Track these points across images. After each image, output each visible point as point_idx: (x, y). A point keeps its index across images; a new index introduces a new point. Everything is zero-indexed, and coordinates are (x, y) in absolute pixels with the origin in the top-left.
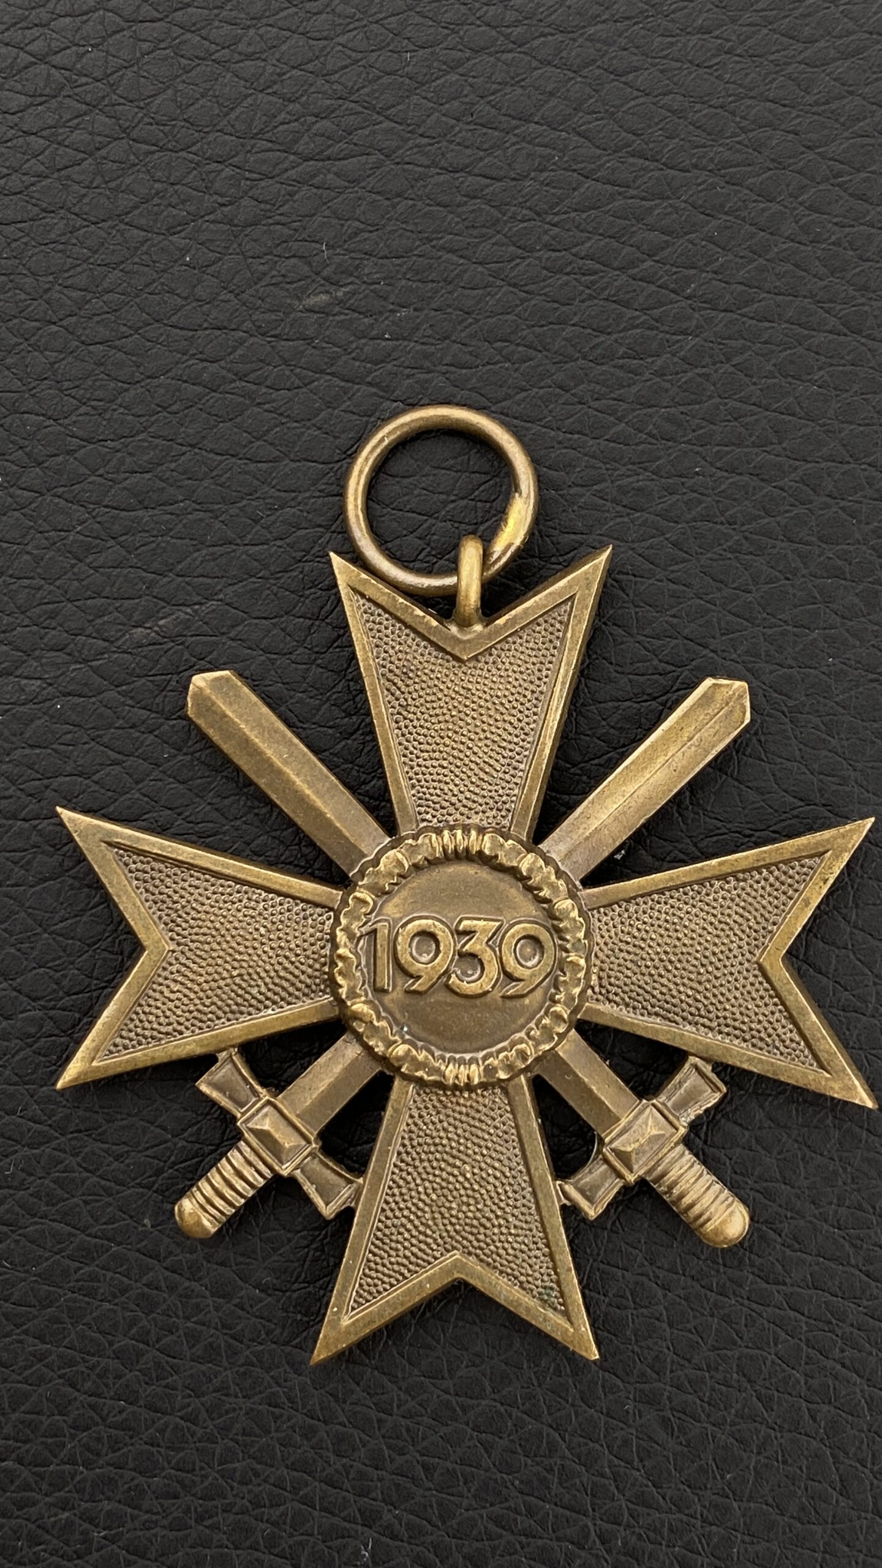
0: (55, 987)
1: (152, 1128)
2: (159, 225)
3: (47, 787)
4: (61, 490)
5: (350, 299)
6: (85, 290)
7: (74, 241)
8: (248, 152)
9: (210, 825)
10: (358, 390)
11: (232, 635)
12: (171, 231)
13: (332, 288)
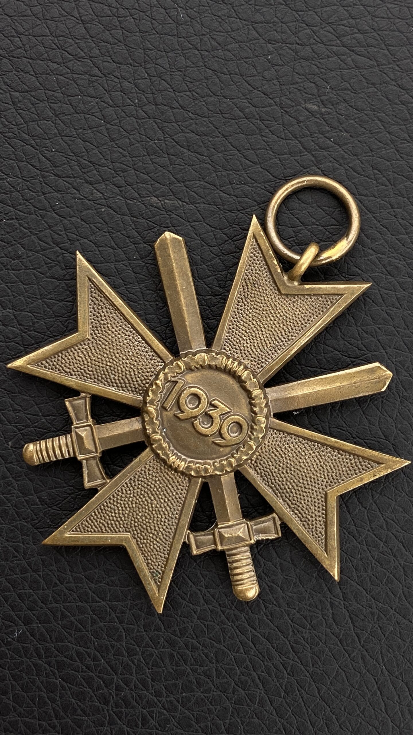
0: (31, 324)
1: (36, 407)
2: (266, 36)
3: (78, 240)
4: (159, 121)
5: (326, 115)
6: (219, 44)
7: (227, 21)
8: (322, 28)
9: (135, 297)
10: (306, 155)
11: (193, 224)
12: (270, 41)
13: (322, 106)
